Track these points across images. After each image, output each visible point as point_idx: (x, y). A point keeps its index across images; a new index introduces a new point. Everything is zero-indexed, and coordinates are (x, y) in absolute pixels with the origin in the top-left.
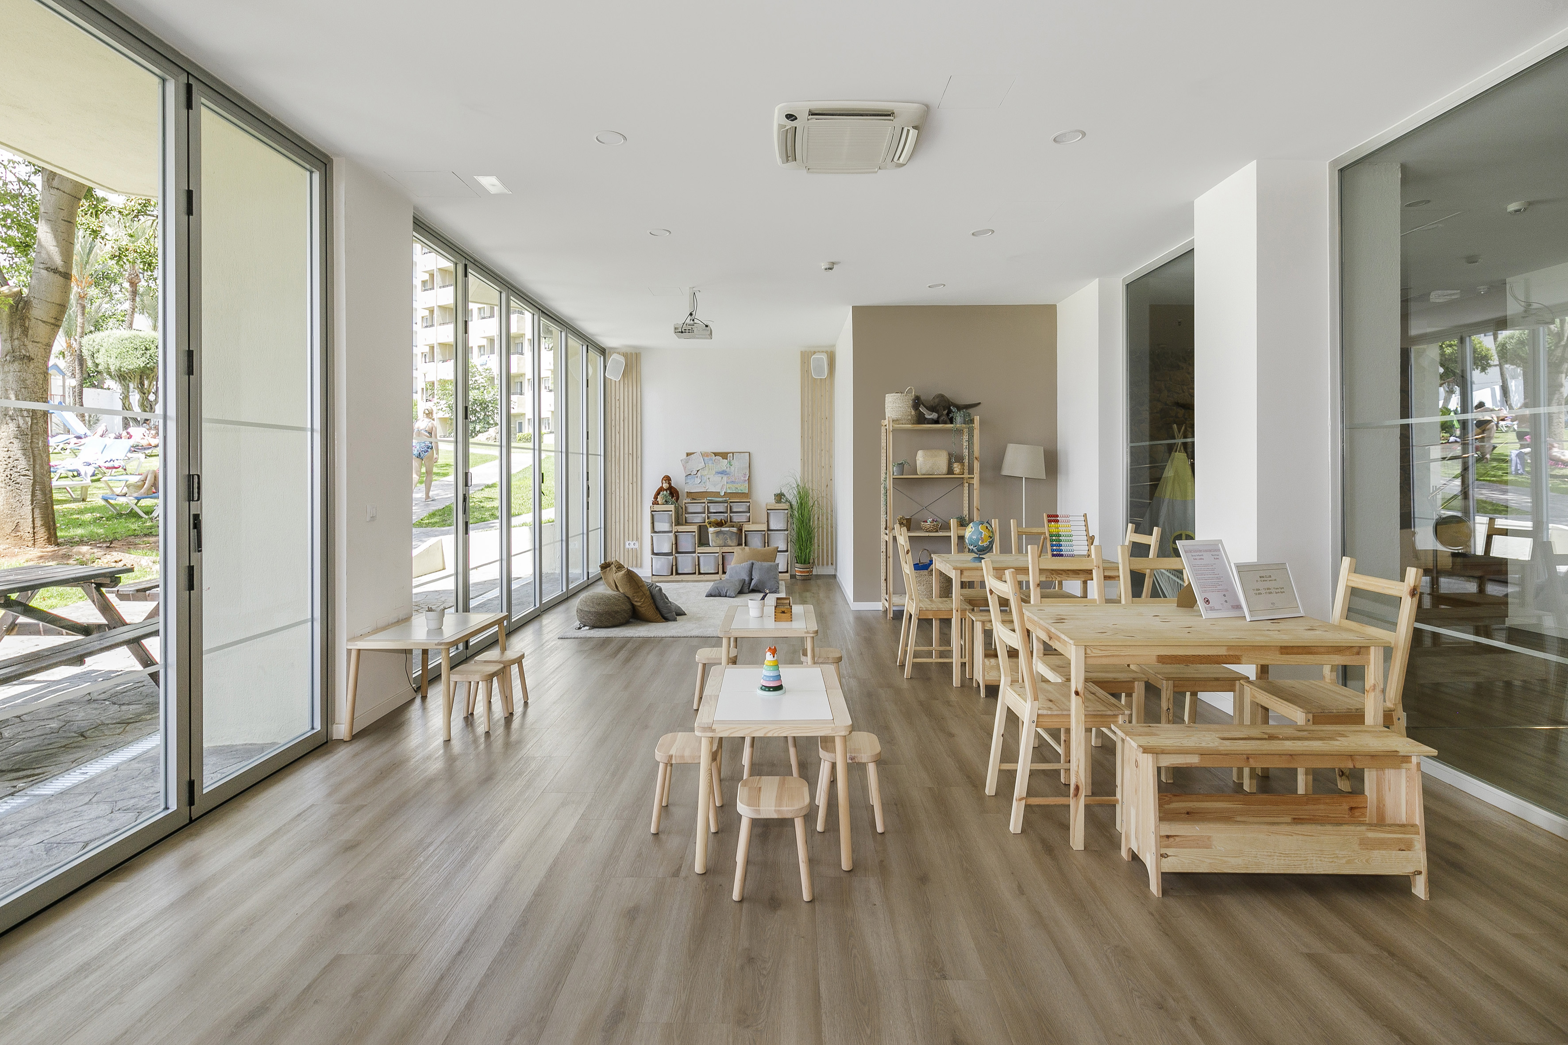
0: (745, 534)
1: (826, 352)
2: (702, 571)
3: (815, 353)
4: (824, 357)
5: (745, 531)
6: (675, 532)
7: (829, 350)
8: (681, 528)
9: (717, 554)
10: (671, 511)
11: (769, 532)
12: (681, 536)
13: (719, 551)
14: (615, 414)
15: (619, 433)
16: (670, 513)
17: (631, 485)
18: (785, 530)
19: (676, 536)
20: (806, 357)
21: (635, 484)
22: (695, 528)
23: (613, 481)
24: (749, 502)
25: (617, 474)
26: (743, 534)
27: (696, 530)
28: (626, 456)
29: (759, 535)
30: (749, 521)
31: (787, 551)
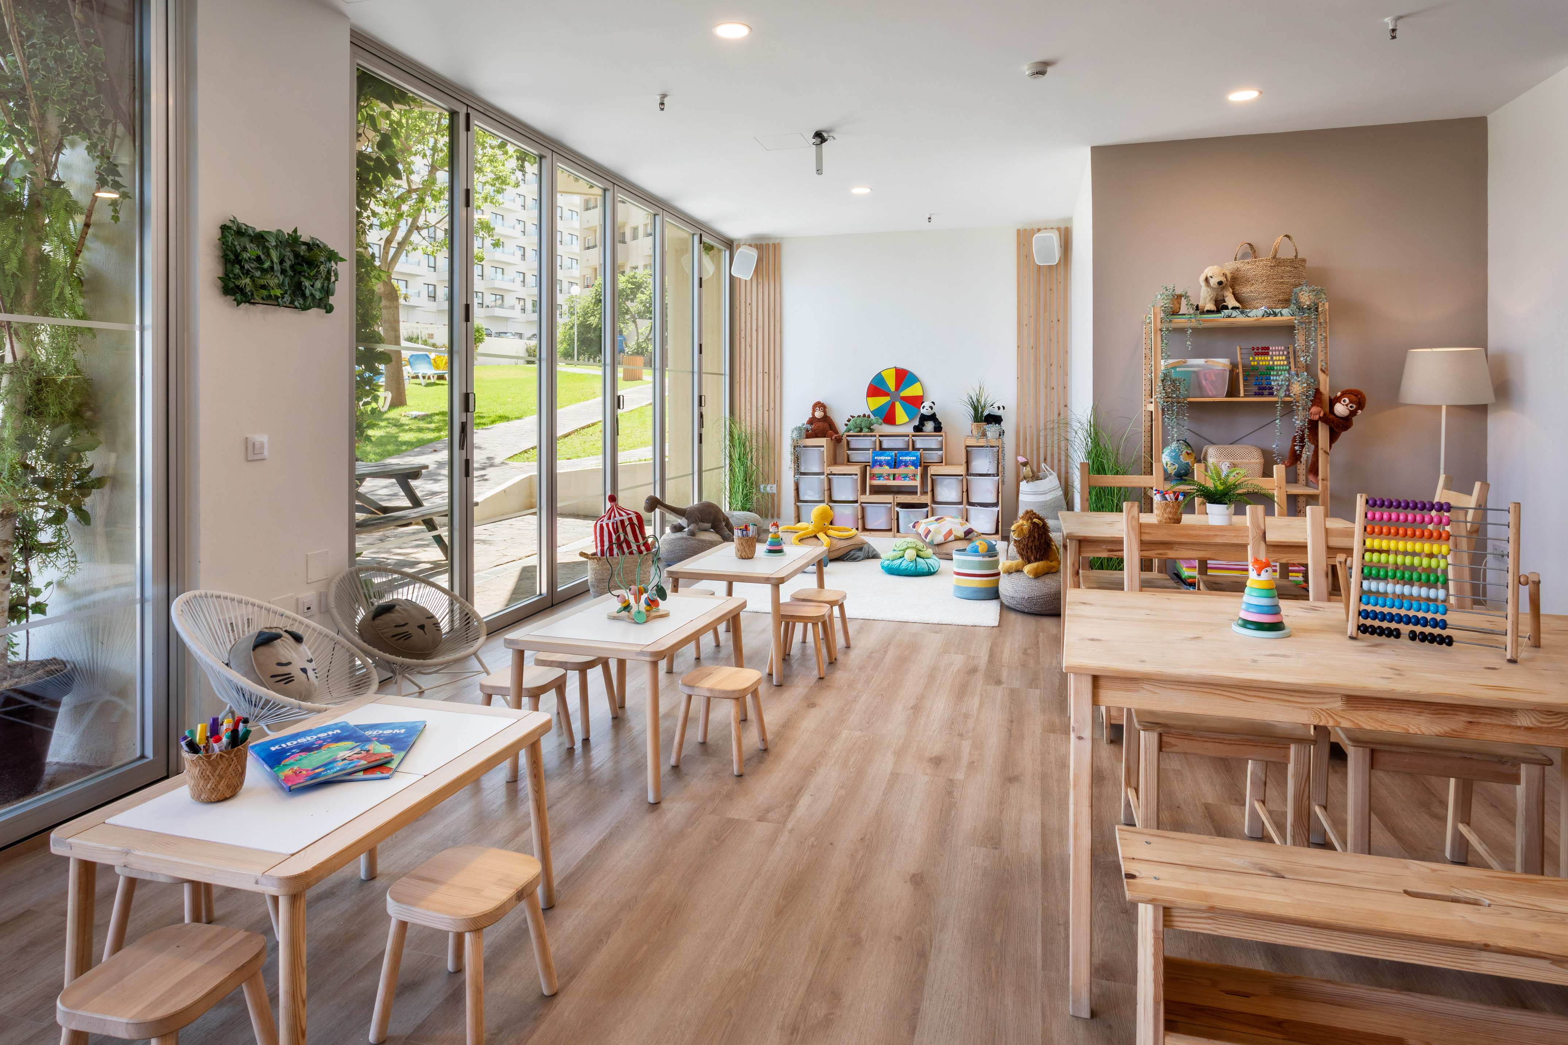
0: (932, 480)
1: (1059, 229)
2: (869, 527)
3: (1039, 230)
4: (1054, 238)
5: (932, 475)
6: (828, 474)
7: (1063, 226)
8: (836, 469)
9: (890, 505)
10: (823, 446)
11: (968, 477)
12: (835, 480)
13: (891, 501)
14: (745, 323)
15: (751, 346)
16: (822, 449)
17: (766, 413)
18: (993, 475)
19: (830, 481)
20: (1024, 237)
21: (772, 412)
22: (856, 469)
23: (743, 407)
24: (941, 436)
25: (748, 399)
26: (929, 479)
27: (858, 472)
28: (760, 375)
29: (953, 481)
30: (942, 462)
31: (996, 505)
